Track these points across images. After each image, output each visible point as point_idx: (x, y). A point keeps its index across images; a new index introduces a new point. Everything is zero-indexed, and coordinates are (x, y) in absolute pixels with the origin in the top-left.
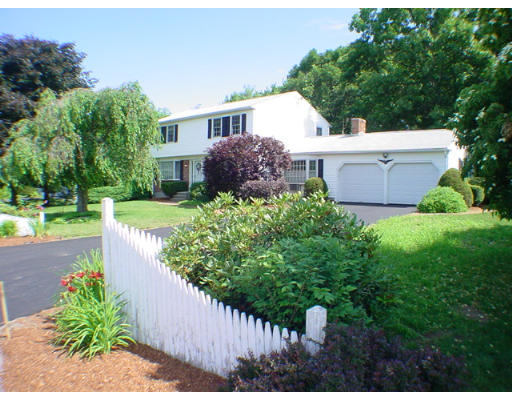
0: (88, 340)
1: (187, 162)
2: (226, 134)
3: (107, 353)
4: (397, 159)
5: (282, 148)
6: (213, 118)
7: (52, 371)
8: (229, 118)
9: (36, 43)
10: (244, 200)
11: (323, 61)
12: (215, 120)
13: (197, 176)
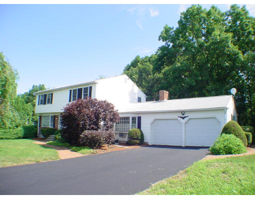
4: (191, 116)
5: (113, 108)
6: (72, 89)
8: (81, 89)
11: (143, 61)
12: (74, 91)
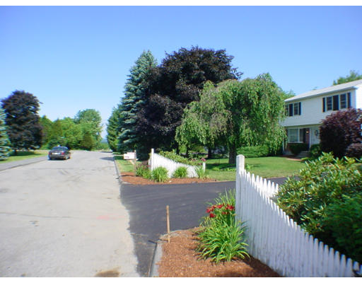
0: (217, 250)
1: (308, 130)
2: (336, 108)
3: (229, 261)
6: (325, 97)
7: (190, 267)
8: (337, 96)
9: (200, 51)
10: (340, 159)
12: (327, 98)
13: (315, 140)
